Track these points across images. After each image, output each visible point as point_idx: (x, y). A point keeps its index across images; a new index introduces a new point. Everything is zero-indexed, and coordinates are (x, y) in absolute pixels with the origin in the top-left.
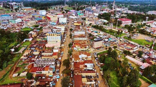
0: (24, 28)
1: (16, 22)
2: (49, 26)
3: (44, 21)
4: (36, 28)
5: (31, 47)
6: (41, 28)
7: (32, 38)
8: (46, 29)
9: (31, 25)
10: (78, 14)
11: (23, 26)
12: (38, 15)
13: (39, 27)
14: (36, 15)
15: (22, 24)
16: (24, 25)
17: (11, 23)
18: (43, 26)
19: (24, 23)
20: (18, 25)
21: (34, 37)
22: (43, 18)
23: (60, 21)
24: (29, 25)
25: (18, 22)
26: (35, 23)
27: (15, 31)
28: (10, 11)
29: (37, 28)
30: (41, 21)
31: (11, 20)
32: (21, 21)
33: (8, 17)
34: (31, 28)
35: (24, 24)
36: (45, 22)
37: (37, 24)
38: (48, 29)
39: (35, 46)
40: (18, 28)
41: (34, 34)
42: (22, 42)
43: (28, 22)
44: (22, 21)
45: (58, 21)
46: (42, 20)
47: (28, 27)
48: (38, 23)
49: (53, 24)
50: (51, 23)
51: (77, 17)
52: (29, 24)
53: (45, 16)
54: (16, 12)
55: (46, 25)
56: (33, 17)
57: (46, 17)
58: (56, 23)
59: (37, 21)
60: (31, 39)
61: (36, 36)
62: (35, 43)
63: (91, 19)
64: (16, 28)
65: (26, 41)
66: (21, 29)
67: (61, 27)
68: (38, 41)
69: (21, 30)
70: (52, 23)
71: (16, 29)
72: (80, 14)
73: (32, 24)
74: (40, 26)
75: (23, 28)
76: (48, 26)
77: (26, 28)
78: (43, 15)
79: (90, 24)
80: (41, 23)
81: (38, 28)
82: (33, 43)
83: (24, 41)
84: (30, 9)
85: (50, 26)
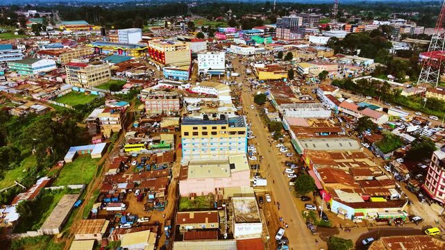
0: (67, 94)
1: (36, 72)
2: (163, 85)
3: (139, 65)
4: (113, 93)
5: (102, 198)
6: (134, 93)
7: (104, 139)
8: (157, 98)
9: (93, 82)
10: (253, 38)
11: (63, 88)
12: (114, 46)
13: (125, 91)
14: (107, 46)
15: (59, 79)
16: (64, 81)
17: (14, 75)
18: (140, 84)
19: (65, 74)
20: (42, 84)
21: (112, 133)
22: (134, 56)
23: (202, 64)
24: (85, 82)
25: (43, 72)
26: (109, 74)
27: (28, 109)
28: (16, 33)
29: (117, 93)
30: (129, 68)
31: (14, 64)
32: (55, 67)
33: (5, 53)
34: (94, 93)
35: (64, 77)
36: (145, 69)
37: (114, 78)
38: (168, 98)
39: (123, 187)
40: (41, 94)
41: (110, 122)
42: (61, 164)
43: (81, 70)
44: (59, 65)
45: (193, 65)
46: (133, 61)
47: (82, 90)
48: (118, 74)
49: (177, 78)
50: (167, 72)
51: (257, 49)
52: (84, 79)
53: (140, 49)
54: (38, 35)
55: (148, 81)
56: (98, 51)
57: (143, 51)
58: (186, 74)
59: (114, 67)
60: (97, 149)
61: (118, 130)
62: (122, 171)
63: (311, 56)
64: (35, 96)
65: (76, 156)
66: (55, 98)
67: (214, 89)
68: (130, 158)
69: (55, 103)
70: (172, 74)
71: (33, 100)
72: (260, 39)
73: (95, 77)
74: (128, 86)
75: (64, 93)
76: (160, 85)
77: (72, 94)
78: (135, 46)
79: (323, 76)
80: (129, 74)
81: (121, 92)
82: (113, 172)
83: (69, 157)
84: (84, 27)
85: (167, 85)
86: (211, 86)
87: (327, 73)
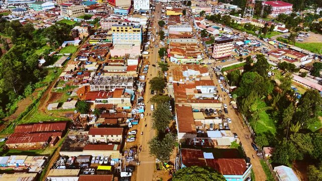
1: (44, 9)
3: (101, 6)
4: (86, 21)
5: (79, 57)
6: (97, 20)
7: (80, 39)
8: (107, 21)
9: (75, 15)
11: (59, 17)
13: (92, 20)
15: (57, 13)
16: (59, 14)
17: (32, 10)
18: (100, 16)
19: (60, 10)
20: (48, 15)
21: (84, 37)
22: (99, 2)
23: (137, 6)
24: (70, 14)
25: (47, 10)
26: (84, 10)
27: (42, 26)
29: (88, 20)
30: (95, 8)
31: (31, 5)
32: (54, 7)
34: (76, 20)
35: (59, 12)
36: (104, 9)
37: (86, 13)
38: (113, 21)
39: (88, 54)
40: (48, 20)
41: (83, 31)
42: (60, 47)
43: (69, 8)
44: (56, 6)
46: (98, 4)
47: (69, 19)
48: (89, 11)
49: (121, 13)
50: (116, 10)
52: (70, 12)
55: (105, 15)
58: (126, 12)
59: (87, 7)
60: (76, 42)
61: (87, 36)
62: (87, 50)
63: (203, 3)
64: (45, 21)
65: (67, 45)
67: (139, 19)
68: (92, 45)
70: (119, 12)
71: (44, 23)
73: (76, 12)
74: (94, 17)
75: (60, 20)
76: (111, 17)
77: (64, 20)
79: (202, 13)
80: (95, 11)
81: (90, 20)
82: (84, 49)
83: (64, 45)
85: (115, 17)
86: (138, 17)
87: (205, 12)
